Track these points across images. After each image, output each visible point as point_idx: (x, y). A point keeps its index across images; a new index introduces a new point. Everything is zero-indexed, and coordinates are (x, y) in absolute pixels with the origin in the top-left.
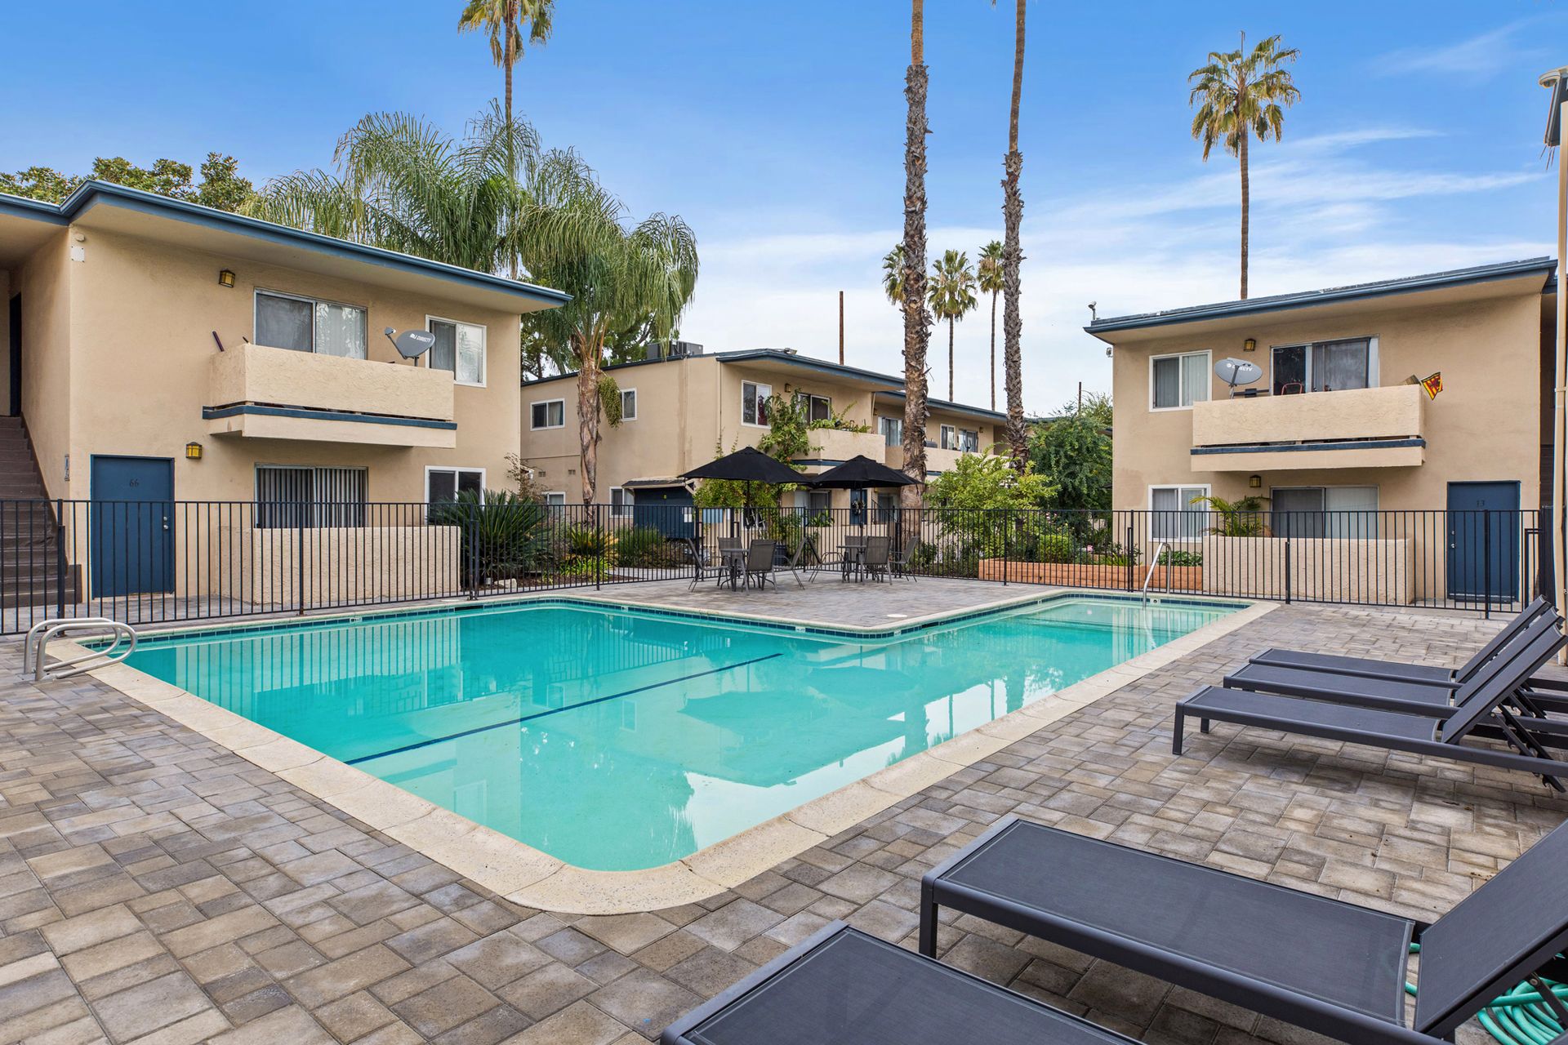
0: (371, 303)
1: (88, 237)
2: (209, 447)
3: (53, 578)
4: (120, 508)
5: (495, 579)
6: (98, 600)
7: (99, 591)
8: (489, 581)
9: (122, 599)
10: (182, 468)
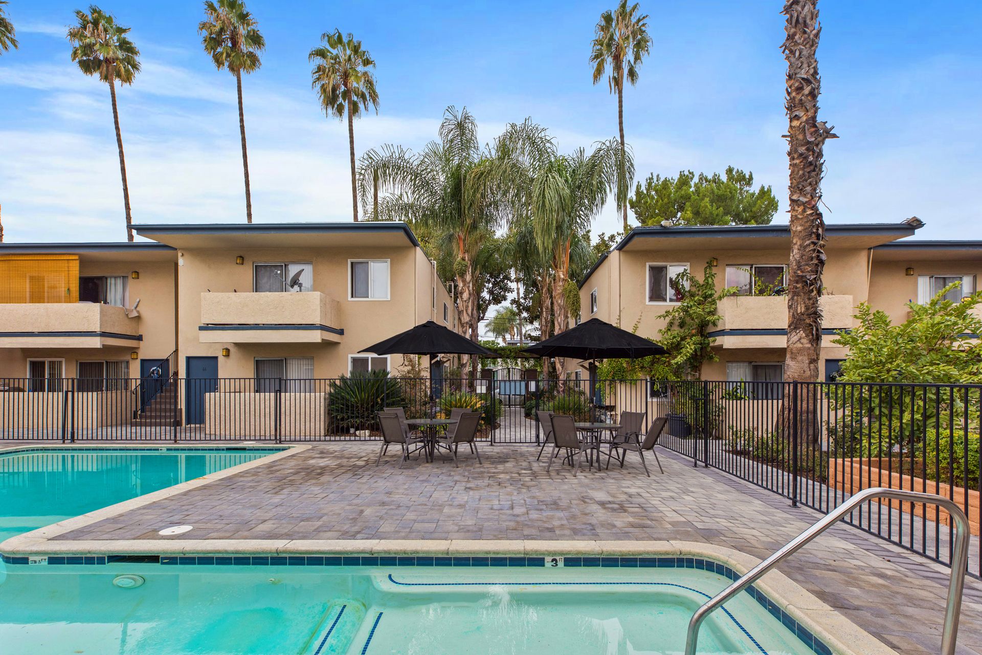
0: (315, 258)
1: (184, 253)
2: (233, 350)
3: (173, 414)
4: (198, 381)
5: (357, 429)
6: (189, 426)
7: (189, 422)
8: (352, 431)
9: (198, 426)
10: (221, 360)
